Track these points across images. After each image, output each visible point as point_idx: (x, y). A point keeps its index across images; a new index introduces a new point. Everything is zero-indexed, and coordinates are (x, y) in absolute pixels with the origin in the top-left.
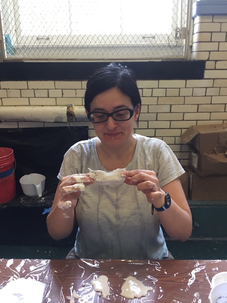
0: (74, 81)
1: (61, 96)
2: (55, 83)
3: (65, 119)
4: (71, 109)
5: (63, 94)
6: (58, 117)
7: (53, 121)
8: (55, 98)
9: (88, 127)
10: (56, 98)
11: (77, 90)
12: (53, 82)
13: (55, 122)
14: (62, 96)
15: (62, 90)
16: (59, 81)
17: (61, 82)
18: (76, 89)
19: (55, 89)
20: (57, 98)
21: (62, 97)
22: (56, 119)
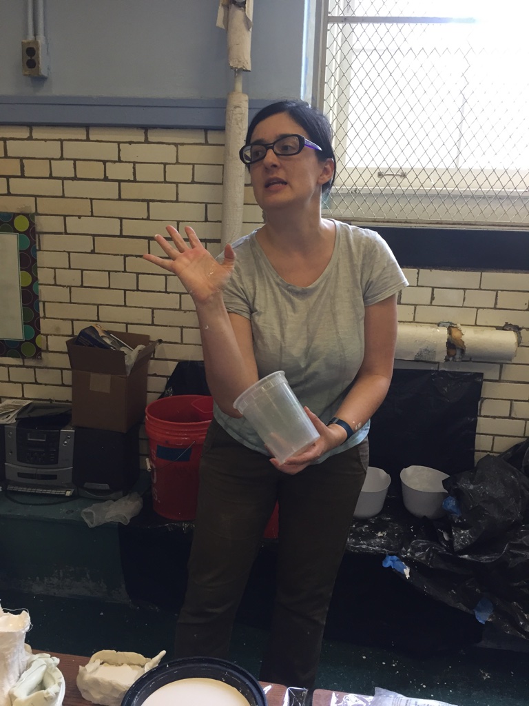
0: (464, 271)
1: (429, 303)
2: (418, 273)
3: (441, 357)
4: (456, 334)
5: (433, 298)
6: (426, 350)
7: (412, 358)
8: (413, 307)
9: (481, 375)
10: (415, 305)
11: (467, 291)
12: (416, 270)
13: (416, 361)
14: (431, 302)
15: (433, 288)
16: (429, 270)
17: (434, 271)
18: (465, 289)
19: (418, 286)
20: (417, 305)
21: (431, 304)
22: (420, 354)
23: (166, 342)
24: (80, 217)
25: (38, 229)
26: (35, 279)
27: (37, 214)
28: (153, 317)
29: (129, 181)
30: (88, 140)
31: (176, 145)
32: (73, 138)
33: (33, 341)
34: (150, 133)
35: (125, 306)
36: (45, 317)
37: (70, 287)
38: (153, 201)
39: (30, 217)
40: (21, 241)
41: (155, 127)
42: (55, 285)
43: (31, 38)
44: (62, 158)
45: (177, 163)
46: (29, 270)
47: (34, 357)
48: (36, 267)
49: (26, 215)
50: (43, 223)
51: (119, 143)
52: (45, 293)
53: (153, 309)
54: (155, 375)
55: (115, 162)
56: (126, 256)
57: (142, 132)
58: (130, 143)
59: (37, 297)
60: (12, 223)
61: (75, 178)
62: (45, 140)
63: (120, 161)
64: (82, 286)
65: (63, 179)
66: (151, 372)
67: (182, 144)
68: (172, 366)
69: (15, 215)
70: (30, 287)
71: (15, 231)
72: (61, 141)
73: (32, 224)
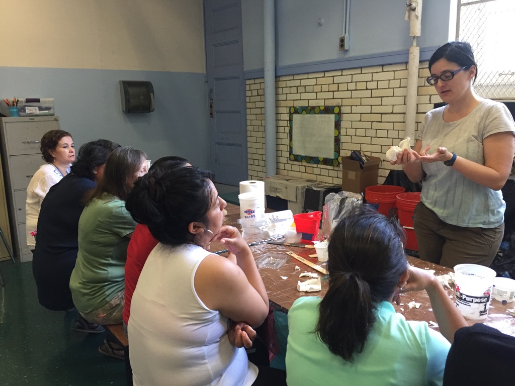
23: (386, 161)
24: (356, 106)
25: (342, 112)
26: (340, 133)
27: (342, 106)
28: (381, 149)
29: (375, 89)
30: (361, 73)
31: (394, 71)
32: (356, 73)
33: (337, 159)
34: (384, 67)
35: (371, 144)
36: (342, 149)
37: (351, 136)
38: (384, 97)
39: (339, 107)
40: (336, 117)
41: (386, 65)
42: (346, 135)
43: (343, 35)
44: (352, 82)
45: (394, 79)
46: (338, 129)
47: (337, 166)
48: (340, 128)
49: (338, 106)
50: (344, 110)
51: (372, 73)
52: (343, 139)
53: (382, 146)
54: (381, 176)
55: (370, 81)
56: (372, 122)
57: (381, 67)
58: (377, 72)
59: (340, 140)
60: (333, 110)
61: (356, 90)
62: (347, 75)
63: (372, 81)
64: (356, 136)
65: (352, 90)
66: (379, 175)
67: (396, 71)
68: (388, 172)
69: (335, 106)
70: (338, 136)
71: (334, 113)
72: (352, 75)
73: (340, 110)
